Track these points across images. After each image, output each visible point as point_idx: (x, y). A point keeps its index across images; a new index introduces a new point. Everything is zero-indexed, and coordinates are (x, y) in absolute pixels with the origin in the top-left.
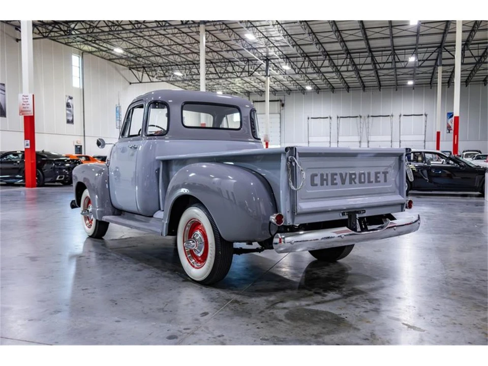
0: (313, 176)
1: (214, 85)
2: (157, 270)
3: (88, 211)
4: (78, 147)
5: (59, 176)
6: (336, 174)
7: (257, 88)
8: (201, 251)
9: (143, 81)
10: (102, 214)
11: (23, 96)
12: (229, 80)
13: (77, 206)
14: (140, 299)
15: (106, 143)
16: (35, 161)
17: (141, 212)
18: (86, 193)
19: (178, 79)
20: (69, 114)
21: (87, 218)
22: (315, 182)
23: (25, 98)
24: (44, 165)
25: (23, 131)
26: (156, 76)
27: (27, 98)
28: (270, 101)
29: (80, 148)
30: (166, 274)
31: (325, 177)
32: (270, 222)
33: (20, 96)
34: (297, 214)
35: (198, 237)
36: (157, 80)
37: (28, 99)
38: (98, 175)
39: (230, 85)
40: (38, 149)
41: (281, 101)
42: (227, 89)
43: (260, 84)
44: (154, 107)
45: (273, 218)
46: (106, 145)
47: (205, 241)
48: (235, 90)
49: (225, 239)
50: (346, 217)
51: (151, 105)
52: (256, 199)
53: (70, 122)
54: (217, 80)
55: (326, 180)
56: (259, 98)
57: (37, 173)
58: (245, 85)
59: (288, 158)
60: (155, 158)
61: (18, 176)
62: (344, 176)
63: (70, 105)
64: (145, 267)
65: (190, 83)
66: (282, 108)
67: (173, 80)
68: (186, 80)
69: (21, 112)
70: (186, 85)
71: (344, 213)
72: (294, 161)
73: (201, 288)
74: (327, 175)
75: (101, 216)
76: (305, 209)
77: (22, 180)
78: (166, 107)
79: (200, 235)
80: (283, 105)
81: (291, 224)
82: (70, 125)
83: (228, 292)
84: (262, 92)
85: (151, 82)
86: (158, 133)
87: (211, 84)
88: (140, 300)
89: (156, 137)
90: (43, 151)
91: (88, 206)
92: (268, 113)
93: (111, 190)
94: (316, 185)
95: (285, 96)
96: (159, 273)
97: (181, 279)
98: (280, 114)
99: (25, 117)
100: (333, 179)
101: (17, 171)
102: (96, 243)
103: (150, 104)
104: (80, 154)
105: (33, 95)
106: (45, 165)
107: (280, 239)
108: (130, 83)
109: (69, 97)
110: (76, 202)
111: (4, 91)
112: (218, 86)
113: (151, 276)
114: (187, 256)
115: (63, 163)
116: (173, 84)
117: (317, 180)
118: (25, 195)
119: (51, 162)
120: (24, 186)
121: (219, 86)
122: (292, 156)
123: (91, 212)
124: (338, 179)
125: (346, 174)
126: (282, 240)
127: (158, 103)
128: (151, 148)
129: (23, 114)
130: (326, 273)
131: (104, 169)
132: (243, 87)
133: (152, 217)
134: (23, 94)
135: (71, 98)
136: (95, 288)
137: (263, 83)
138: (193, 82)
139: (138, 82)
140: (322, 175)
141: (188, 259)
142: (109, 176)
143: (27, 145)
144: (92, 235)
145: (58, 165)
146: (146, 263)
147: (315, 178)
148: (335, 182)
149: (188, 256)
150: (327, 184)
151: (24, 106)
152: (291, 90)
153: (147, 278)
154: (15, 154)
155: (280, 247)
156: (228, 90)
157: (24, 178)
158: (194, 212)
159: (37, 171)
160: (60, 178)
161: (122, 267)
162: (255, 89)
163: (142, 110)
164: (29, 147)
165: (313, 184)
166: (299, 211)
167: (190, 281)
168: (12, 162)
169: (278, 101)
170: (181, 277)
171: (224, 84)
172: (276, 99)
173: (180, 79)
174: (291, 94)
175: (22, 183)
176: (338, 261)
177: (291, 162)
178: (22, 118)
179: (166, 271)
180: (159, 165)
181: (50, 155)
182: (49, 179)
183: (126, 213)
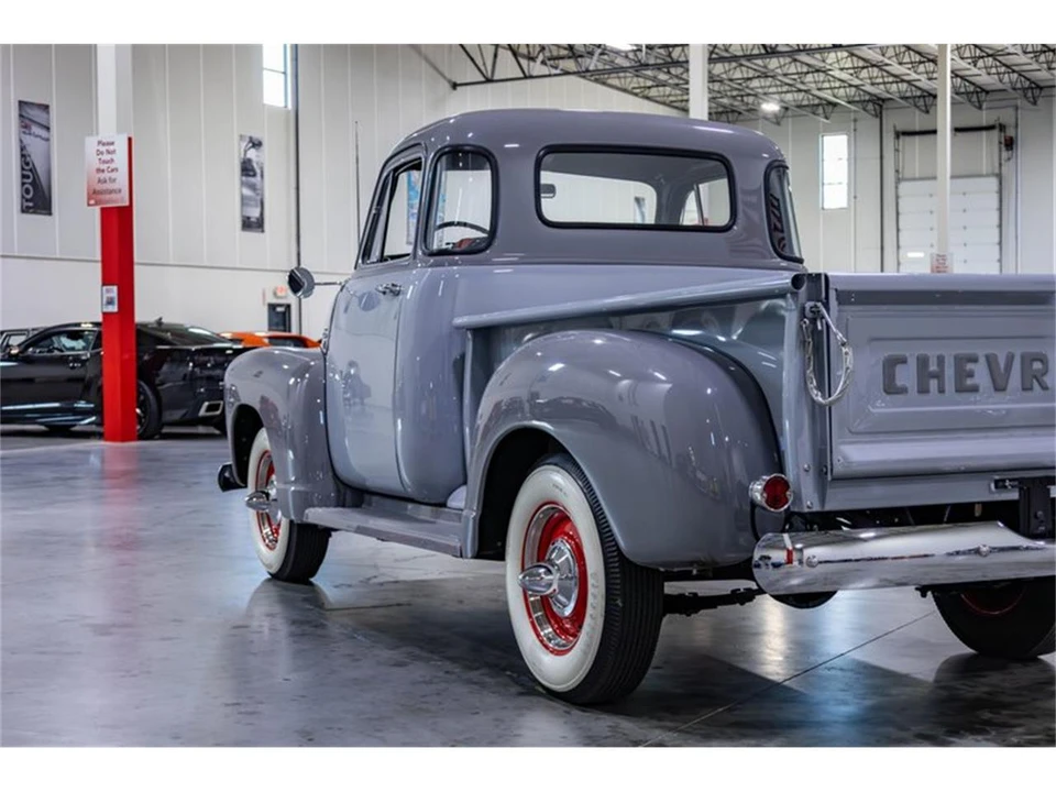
0: (892, 364)
1: (749, 79)
2: (449, 666)
3: (268, 495)
4: (279, 309)
5: (206, 404)
6: (974, 360)
7: (909, 82)
8: (569, 599)
9: (496, 78)
10: (305, 501)
11: (99, 143)
12: (803, 57)
13: (238, 482)
14: (379, 731)
15: (316, 281)
16: (134, 354)
17: (410, 491)
18: (262, 440)
19: (620, 61)
20: (249, 198)
21: (265, 519)
22: (899, 382)
23: (103, 149)
24: (161, 367)
25: (98, 257)
26: (541, 57)
27: (111, 148)
28: (957, 130)
29: (284, 313)
30: (474, 675)
31: (933, 367)
32: (753, 505)
33: (91, 144)
34: (833, 479)
35: (563, 558)
36: (545, 70)
37: (114, 152)
38: (296, 383)
39: (809, 78)
40: (144, 314)
41: (1002, 128)
42: (800, 91)
43: (921, 68)
44: (453, 166)
45: (757, 490)
46: (316, 287)
47: (580, 573)
48: (827, 95)
49: (631, 559)
50: (1014, 495)
51: (444, 158)
52: (719, 439)
53: (252, 225)
54: (759, 62)
55: (939, 376)
56: (917, 121)
57: (139, 393)
58: (864, 74)
59: (803, 309)
60: (450, 322)
61: (82, 404)
62: (1002, 364)
63: (253, 170)
64: (417, 658)
65: (662, 77)
66: (1005, 154)
67: (600, 67)
68: (646, 66)
69: (94, 195)
70: (649, 83)
71: (1004, 481)
72: (823, 317)
73: (568, 713)
74: (941, 360)
75: (300, 511)
76: (861, 464)
77: (93, 418)
78: (488, 165)
79: (568, 555)
80: (1010, 144)
81: (816, 508)
82: (252, 235)
83: (645, 725)
84: (928, 99)
85: (526, 77)
86: (464, 247)
87: (738, 75)
88: (379, 734)
89: (457, 258)
90: (159, 322)
91: (268, 481)
92: (948, 175)
93: (329, 428)
94: (903, 391)
95: (1017, 108)
96: (453, 673)
97: (515, 689)
98: (999, 176)
99: (106, 213)
100: (962, 374)
101: (80, 386)
102: (289, 593)
103: (440, 155)
104: (285, 331)
105: (130, 140)
106: (165, 368)
107: (790, 553)
108: (455, 86)
109: (251, 140)
110: (234, 468)
111: (48, 129)
112: (763, 82)
113: (427, 679)
114: (530, 616)
115: (221, 359)
116: (604, 84)
117: (906, 376)
118: (103, 461)
119: (181, 356)
120: (100, 436)
121: (769, 81)
122: (818, 301)
123: (275, 500)
124: (981, 375)
125: (1010, 359)
126: (795, 556)
127: (466, 153)
128: (440, 293)
129: (96, 204)
130: (986, 689)
131: (312, 363)
132: (856, 82)
133: (444, 505)
134: (100, 138)
135: (256, 144)
136: (262, 703)
137: (931, 66)
138: (673, 71)
139: (483, 79)
140: (923, 362)
141: (533, 623)
142: (325, 385)
143: (110, 302)
144: (281, 570)
145: (203, 366)
146: (421, 648)
147: (899, 369)
148: (969, 382)
149: (534, 616)
150: (941, 390)
151: (102, 176)
152: (1041, 88)
153: (414, 683)
154: (75, 335)
155: (789, 575)
156: (801, 95)
157: (98, 411)
158: (551, 483)
159: (139, 386)
160: (210, 409)
161: (349, 655)
162: (904, 86)
163: (416, 175)
164: (114, 308)
165: (891, 388)
166: (839, 469)
167: (540, 694)
168: (63, 360)
169: (989, 128)
170: (517, 683)
171: (785, 75)
172: (984, 124)
173: (626, 63)
174: (1040, 101)
175: (94, 428)
176: (1042, 657)
177: (813, 321)
178: (95, 214)
179: (477, 669)
180: (464, 345)
181: (181, 334)
182: (177, 415)
183: (375, 498)
